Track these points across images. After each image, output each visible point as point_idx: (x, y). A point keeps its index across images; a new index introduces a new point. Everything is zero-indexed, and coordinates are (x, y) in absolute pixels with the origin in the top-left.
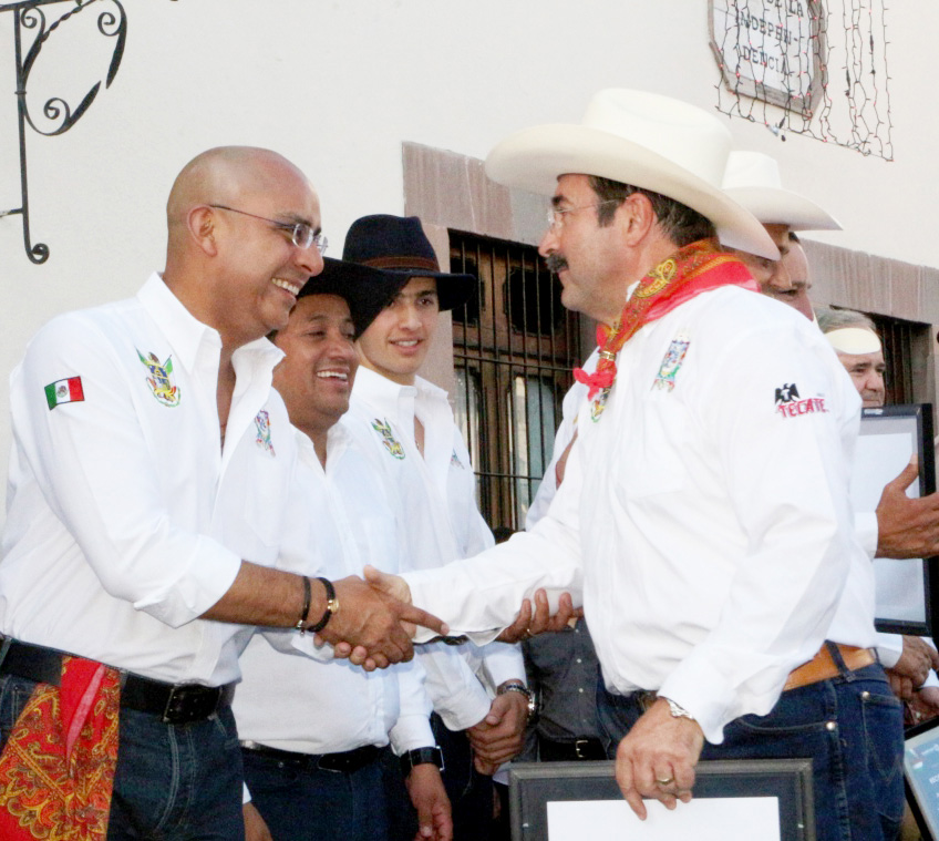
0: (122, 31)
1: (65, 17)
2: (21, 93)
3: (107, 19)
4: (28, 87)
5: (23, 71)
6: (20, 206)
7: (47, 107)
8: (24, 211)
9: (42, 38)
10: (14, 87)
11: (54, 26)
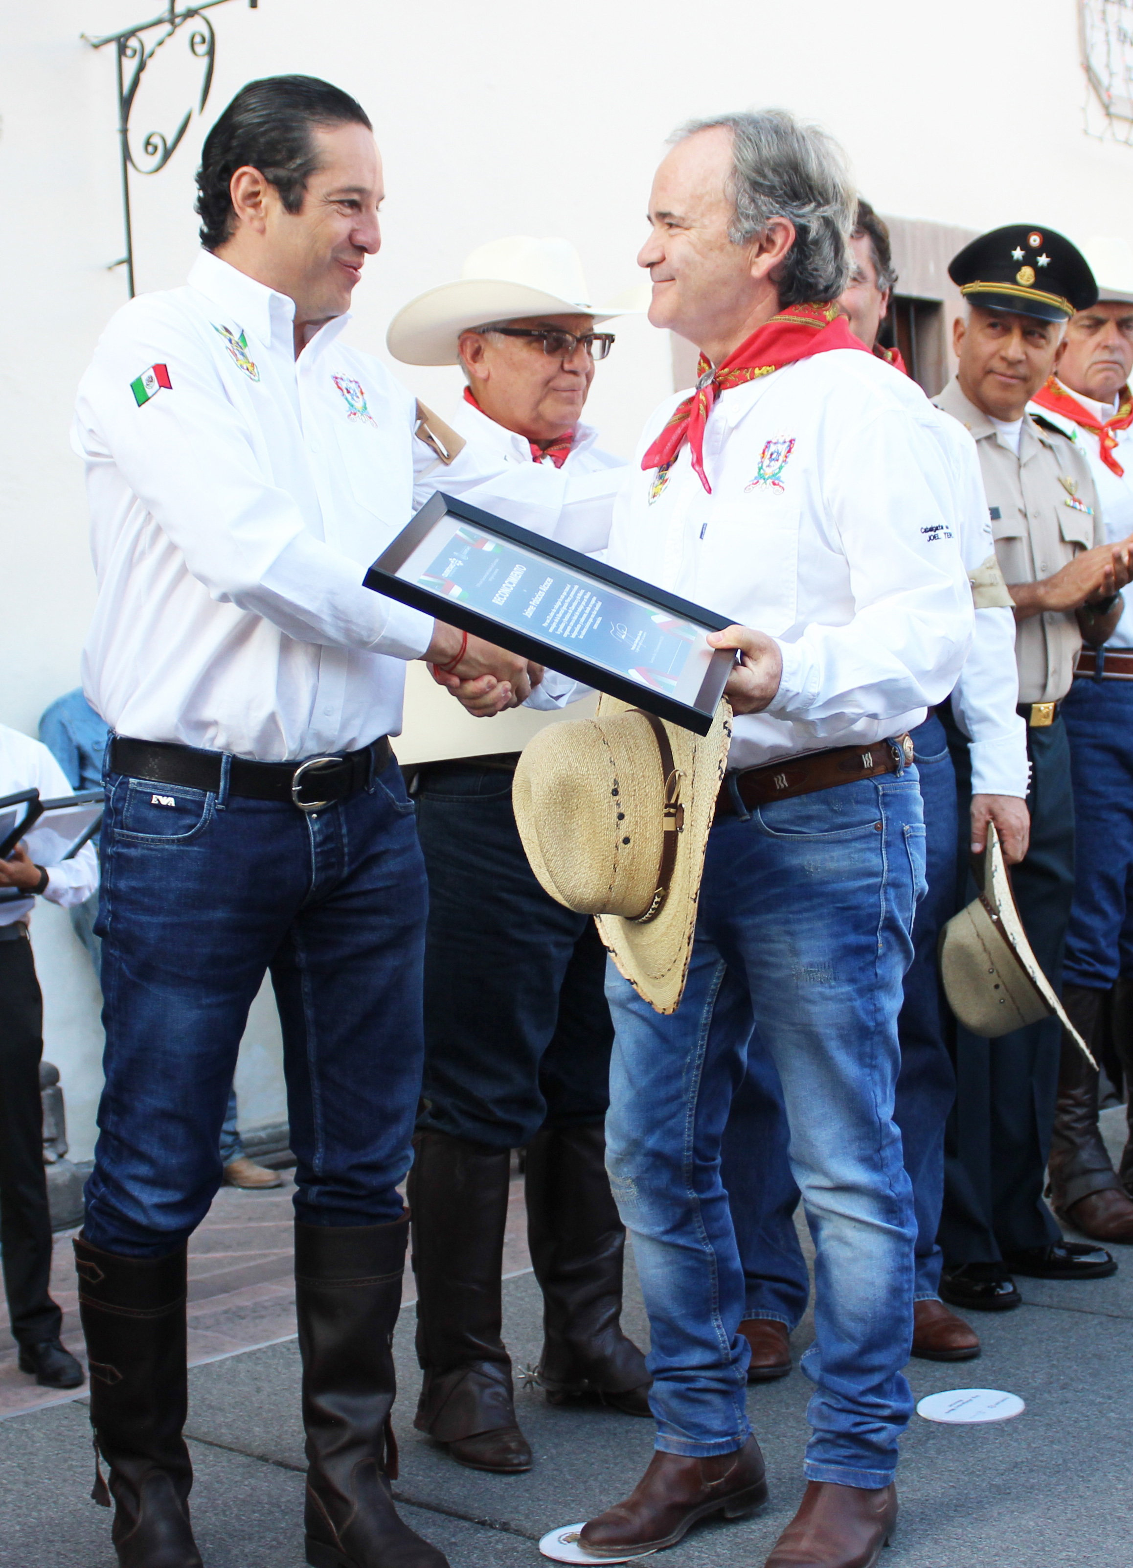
0: (211, 53)
1: (161, 43)
2: (124, 131)
3: (198, 39)
4: (131, 124)
5: (126, 103)
6: (124, 255)
7: (148, 143)
8: (129, 261)
9: (142, 67)
10: (117, 123)
11: (151, 55)
